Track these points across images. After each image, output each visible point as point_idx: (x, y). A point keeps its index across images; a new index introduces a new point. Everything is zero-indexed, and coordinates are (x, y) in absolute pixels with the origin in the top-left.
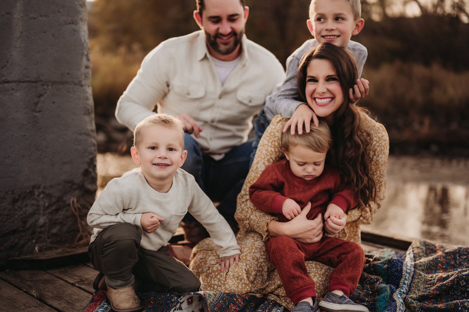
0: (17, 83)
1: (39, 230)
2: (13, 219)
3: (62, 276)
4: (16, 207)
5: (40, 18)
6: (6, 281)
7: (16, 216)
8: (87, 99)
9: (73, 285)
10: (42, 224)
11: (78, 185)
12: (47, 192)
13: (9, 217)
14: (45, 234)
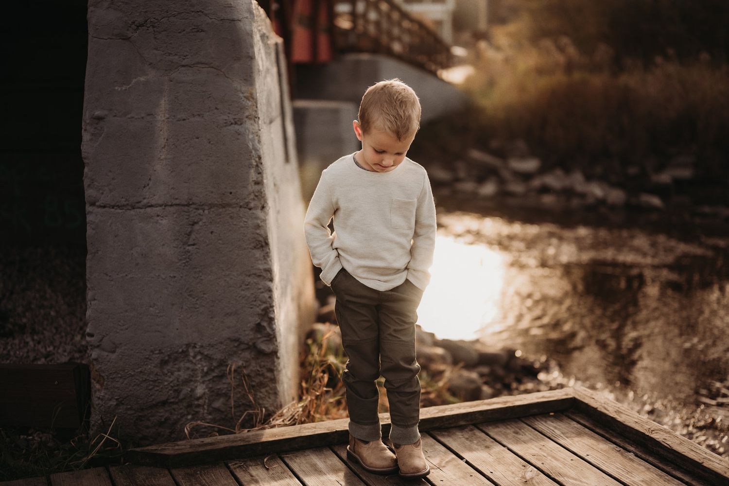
0: (163, 207)
1: (196, 402)
2: (161, 386)
4: (165, 371)
5: (192, 119)
7: (166, 383)
10: (198, 395)
11: (247, 344)
12: (206, 353)
13: (157, 384)
14: (204, 409)
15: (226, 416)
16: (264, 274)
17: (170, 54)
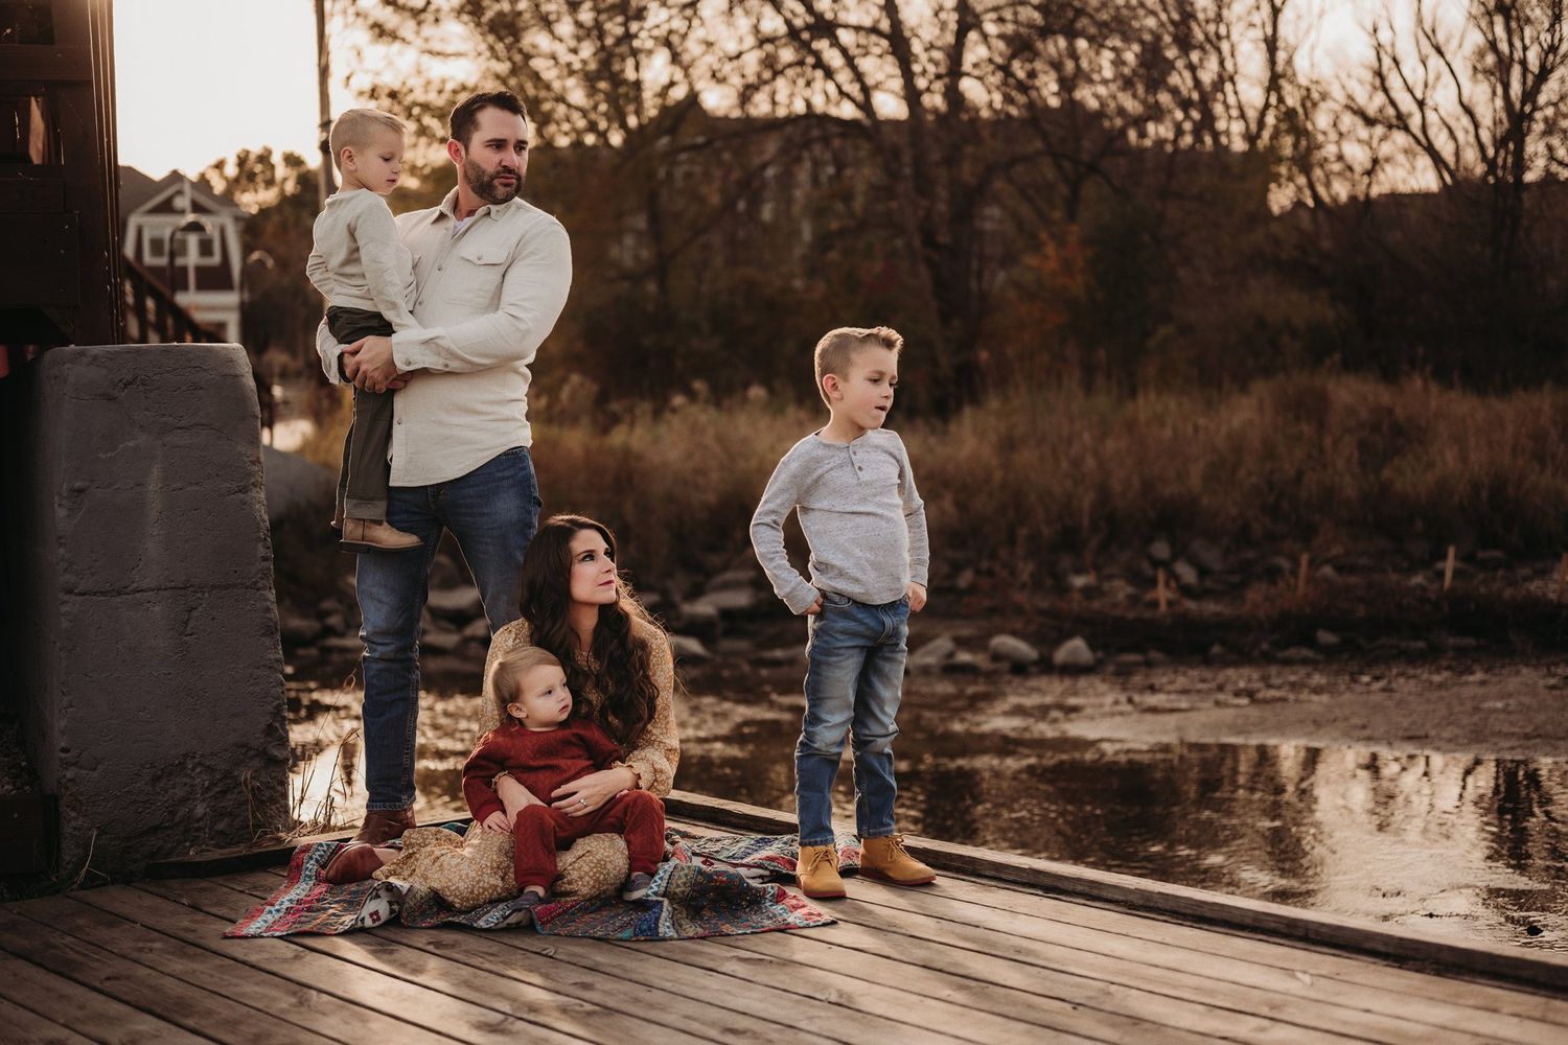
0: (156, 592)
1: (196, 825)
2: (153, 808)
3: (226, 884)
4: (158, 790)
5: (190, 489)
6: (146, 891)
7: (159, 804)
8: (268, 610)
9: (242, 892)
10: (200, 815)
11: (258, 750)
12: (208, 764)
13: (148, 806)
14: (205, 833)
15: (232, 839)
16: (276, 665)
17: (164, 415)
